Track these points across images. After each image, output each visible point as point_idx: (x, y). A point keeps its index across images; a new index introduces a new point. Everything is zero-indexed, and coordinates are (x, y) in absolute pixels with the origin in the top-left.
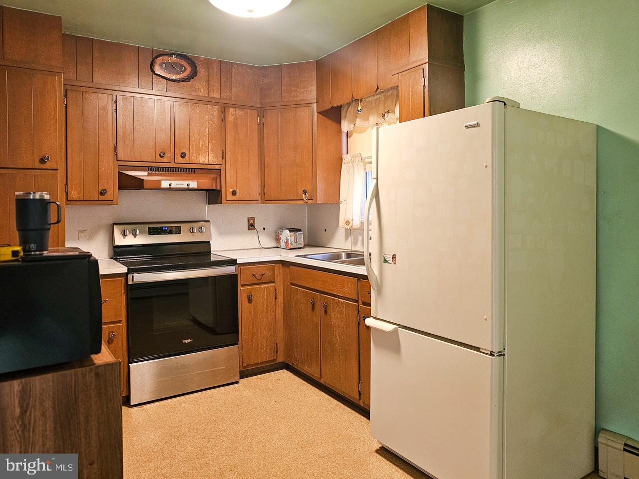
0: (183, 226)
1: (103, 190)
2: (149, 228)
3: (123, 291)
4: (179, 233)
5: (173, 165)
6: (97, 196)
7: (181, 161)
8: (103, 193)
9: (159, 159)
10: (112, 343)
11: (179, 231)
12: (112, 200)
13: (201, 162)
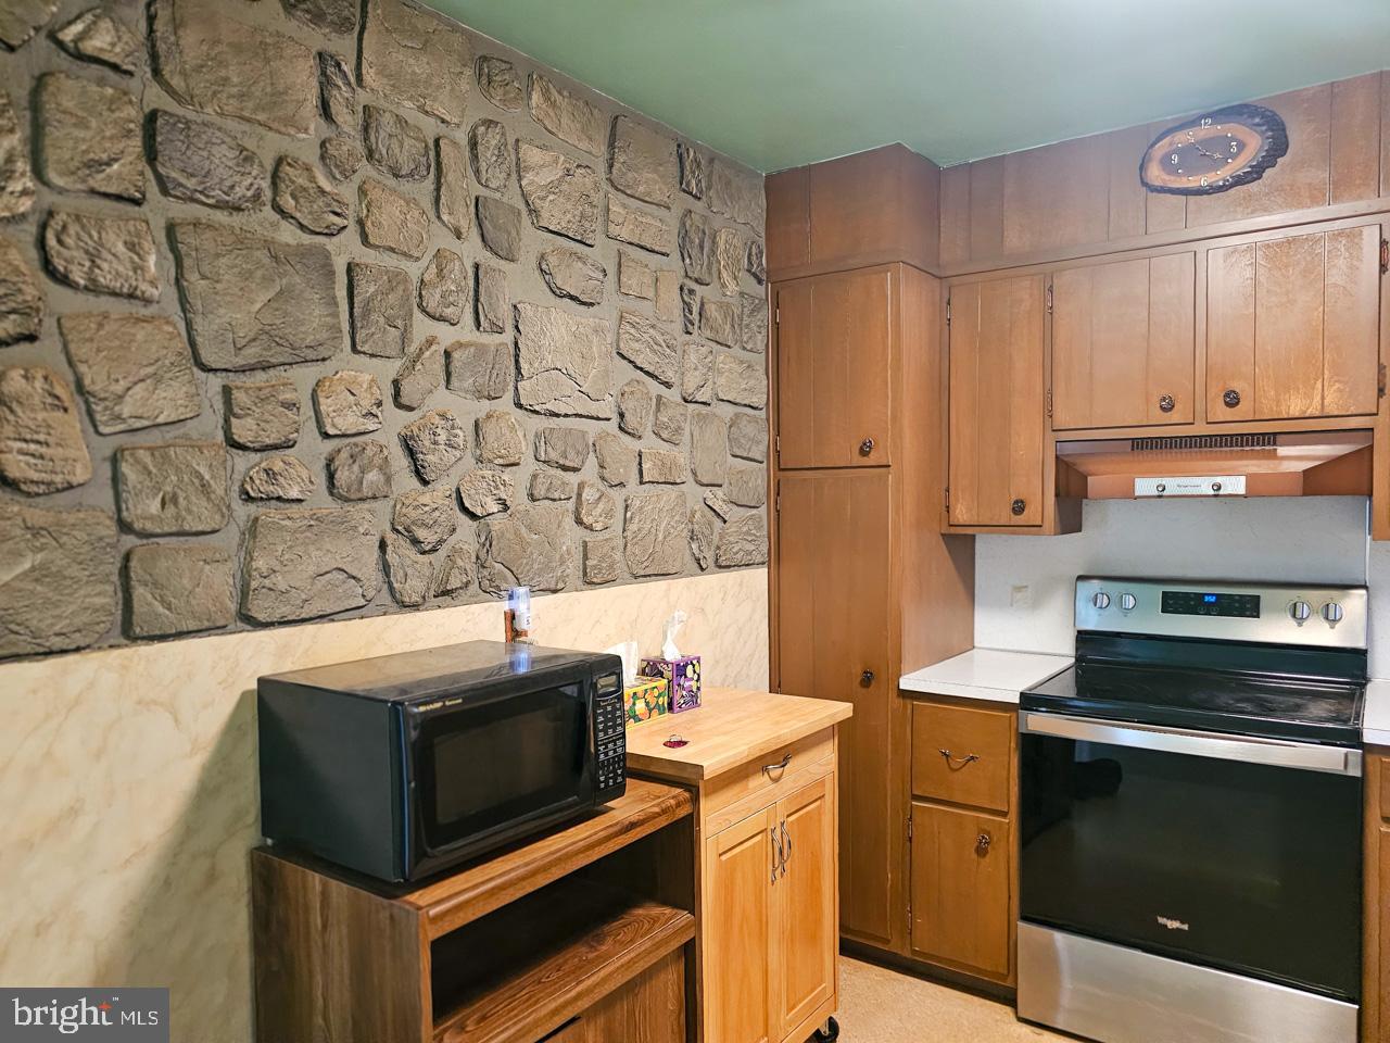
0: (1265, 594)
1: (1016, 502)
2: (1165, 594)
3: (1013, 745)
4: (1255, 613)
5: (1200, 429)
6: (1005, 516)
7: (1229, 414)
8: (1019, 507)
9: (1158, 416)
10: (984, 856)
11: (1250, 608)
12: (1041, 526)
13: (1295, 411)
